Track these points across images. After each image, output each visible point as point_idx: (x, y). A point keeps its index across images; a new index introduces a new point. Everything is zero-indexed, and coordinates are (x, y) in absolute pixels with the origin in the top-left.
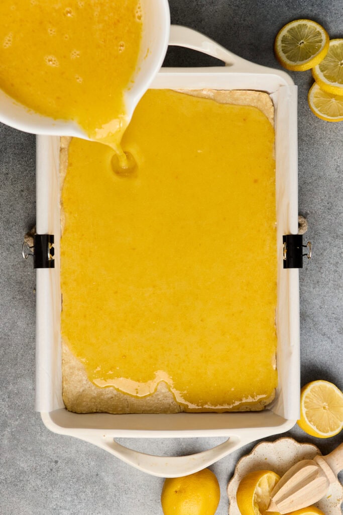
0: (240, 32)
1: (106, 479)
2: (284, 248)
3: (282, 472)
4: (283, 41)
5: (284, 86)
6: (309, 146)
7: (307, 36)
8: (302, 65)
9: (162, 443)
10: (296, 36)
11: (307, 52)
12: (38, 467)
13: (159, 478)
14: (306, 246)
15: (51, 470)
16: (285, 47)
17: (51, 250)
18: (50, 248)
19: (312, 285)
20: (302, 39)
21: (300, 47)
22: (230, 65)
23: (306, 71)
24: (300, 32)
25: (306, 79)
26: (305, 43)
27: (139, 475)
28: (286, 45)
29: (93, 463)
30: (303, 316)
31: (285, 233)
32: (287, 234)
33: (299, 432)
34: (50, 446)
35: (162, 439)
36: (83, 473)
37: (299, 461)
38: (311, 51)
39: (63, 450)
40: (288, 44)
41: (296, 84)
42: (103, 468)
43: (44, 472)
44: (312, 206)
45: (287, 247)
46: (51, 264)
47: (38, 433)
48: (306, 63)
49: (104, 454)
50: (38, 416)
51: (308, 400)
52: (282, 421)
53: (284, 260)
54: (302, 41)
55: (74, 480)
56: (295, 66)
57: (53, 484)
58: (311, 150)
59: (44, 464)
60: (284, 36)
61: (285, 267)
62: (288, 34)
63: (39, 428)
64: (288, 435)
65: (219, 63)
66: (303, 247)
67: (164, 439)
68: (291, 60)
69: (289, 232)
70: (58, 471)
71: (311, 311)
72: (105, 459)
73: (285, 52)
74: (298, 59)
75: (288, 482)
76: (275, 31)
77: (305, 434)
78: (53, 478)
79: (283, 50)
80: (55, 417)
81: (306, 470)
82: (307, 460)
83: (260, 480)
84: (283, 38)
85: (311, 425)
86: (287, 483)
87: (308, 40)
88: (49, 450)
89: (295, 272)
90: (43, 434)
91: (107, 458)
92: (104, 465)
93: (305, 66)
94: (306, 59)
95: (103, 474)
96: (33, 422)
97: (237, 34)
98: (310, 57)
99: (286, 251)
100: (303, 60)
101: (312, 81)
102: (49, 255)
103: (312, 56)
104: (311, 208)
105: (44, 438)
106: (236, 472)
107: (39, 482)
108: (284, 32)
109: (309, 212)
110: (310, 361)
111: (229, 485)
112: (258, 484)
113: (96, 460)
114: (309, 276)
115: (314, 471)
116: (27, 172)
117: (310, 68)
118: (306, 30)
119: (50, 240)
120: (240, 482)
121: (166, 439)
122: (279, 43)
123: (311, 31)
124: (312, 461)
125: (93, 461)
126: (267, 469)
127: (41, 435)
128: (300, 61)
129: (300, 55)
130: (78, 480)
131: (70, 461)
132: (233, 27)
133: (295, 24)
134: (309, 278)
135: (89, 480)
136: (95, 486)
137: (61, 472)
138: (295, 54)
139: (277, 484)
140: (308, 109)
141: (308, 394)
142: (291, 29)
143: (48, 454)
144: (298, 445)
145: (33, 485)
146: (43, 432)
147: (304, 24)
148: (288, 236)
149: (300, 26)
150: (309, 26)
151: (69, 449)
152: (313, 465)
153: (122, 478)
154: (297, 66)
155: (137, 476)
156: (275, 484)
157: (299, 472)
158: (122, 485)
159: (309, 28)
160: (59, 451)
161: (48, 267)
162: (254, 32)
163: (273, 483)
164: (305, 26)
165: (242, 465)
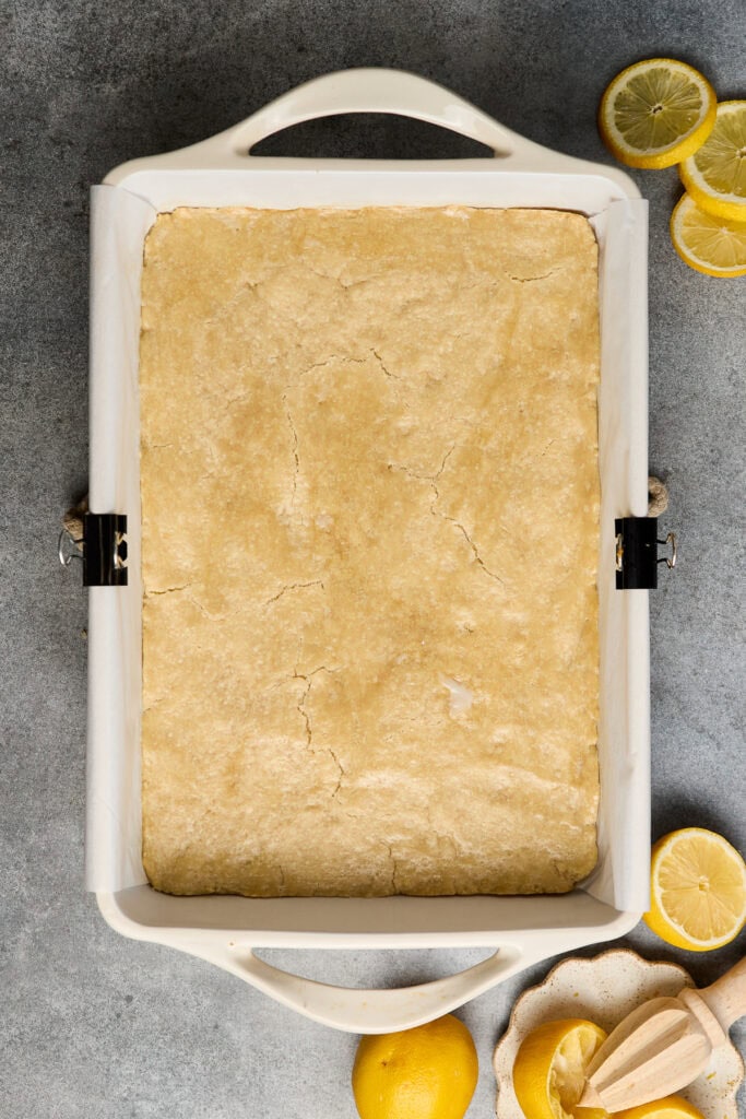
0: (527, 85)
1: (235, 1036)
2: (617, 546)
3: (611, 1023)
4: (617, 105)
5: (620, 200)
6: (673, 330)
7: (670, 94)
8: (658, 155)
9: (355, 960)
10: (645, 94)
11: (668, 129)
12: (91, 1010)
13: (348, 1034)
14: (664, 543)
15: (118, 1016)
16: (621, 116)
17: (119, 547)
18: (118, 542)
19: (676, 626)
20: (658, 101)
21: (653, 117)
22: (504, 155)
23: (666, 170)
24: (654, 86)
25: (667, 186)
26: (665, 108)
27: (305, 1027)
28: (624, 114)
29: (206, 1002)
30: (658, 692)
31: (620, 514)
32: (624, 515)
33: (647, 938)
34: (116, 965)
35: (354, 951)
36: (185, 1024)
37: (648, 999)
38: (677, 125)
39: (143, 973)
40: (629, 110)
41: (644, 196)
42: (229, 1012)
43: (102, 1021)
44: (678, 456)
45: (623, 543)
46: (120, 578)
47: (90, 936)
48: (667, 152)
49: (232, 982)
50: (90, 900)
51: (667, 871)
52: (610, 913)
53: (617, 571)
54: (657, 105)
55: (167, 1038)
56: (642, 159)
57: (122, 1045)
58: (676, 337)
59: (104, 1004)
60: (620, 94)
61: (619, 586)
62: (628, 90)
63: (93, 926)
64: (623, 943)
65: (480, 151)
66: (659, 545)
68: (634, 146)
69: (629, 511)
70: (132, 1018)
71: (674, 679)
72: (234, 992)
73: (621, 127)
74: (649, 141)
75: (622, 1044)
76: (601, 84)
77: (660, 944)
78: (123, 1034)
79: (617, 124)
80: (126, 902)
81: (662, 1019)
82: (663, 998)
83: (562, 1041)
84: (617, 98)
85: (672, 924)
86: (620, 1048)
87: (672, 102)
88: (114, 974)
89: (640, 596)
90: (102, 938)
91: (237, 990)
92: (231, 1006)
93: (664, 159)
94: (667, 143)
95: (229, 1024)
96: (79, 913)
97: (519, 89)
99: (621, 551)
100: (659, 146)
101: (679, 190)
102: (116, 559)
103: (680, 137)
104: (676, 460)
105: (102, 949)
106: (512, 1021)
107: (92, 1042)
108: (621, 85)
109: (670, 469)
110: (672, 787)
111: (498, 1050)
112: (558, 1050)
113: (215, 994)
114: (670, 606)
115: (678, 1020)
116: (71, 380)
117: (676, 162)
118: (668, 83)
119: (117, 527)
120: (520, 1043)
121: (363, 951)
122: (610, 111)
123: (679, 84)
124: (675, 999)
125: (207, 997)
126: (579, 1018)
127: (96, 941)
128: (653, 147)
129: (653, 134)
130: (175, 1037)
131: (157, 998)
132: (511, 75)
133: (643, 69)
134: (671, 610)
135: (200, 1037)
136: (212, 1052)
137: (139, 1019)
138: (643, 133)
139: (601, 1049)
140: (671, 249)
141: (668, 858)
142: (636, 79)
143: (112, 982)
144: (644, 966)
145: (80, 1047)
146: (101, 935)
147: (662, 70)
148: (625, 519)
149: (654, 74)
150: (673, 74)
151: (156, 972)
152: (676, 1008)
153: (269, 1034)
154: (648, 157)
155: (301, 1029)
156: (597, 1048)
157: (646, 1023)
158: (270, 1048)
159: (675, 78)
160: (135, 975)
161: (113, 584)
162: (556, 86)
163: (591, 1047)
164: (665, 72)
165: (526, 1008)
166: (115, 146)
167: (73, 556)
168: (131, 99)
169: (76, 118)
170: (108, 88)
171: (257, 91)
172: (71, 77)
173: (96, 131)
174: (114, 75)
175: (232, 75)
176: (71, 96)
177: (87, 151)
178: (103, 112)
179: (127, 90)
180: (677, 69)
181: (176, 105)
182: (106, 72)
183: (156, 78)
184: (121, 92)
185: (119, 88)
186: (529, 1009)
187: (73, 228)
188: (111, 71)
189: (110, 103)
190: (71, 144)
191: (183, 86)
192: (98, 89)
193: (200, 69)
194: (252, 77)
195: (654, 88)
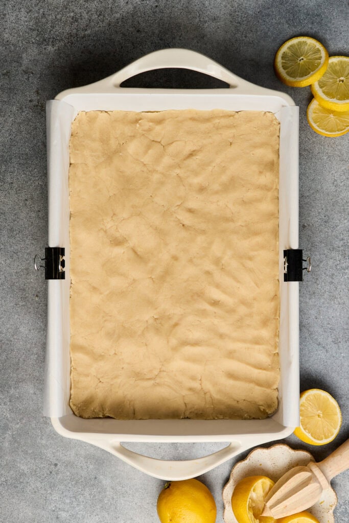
0: (241, 48)
1: (104, 482)
2: (285, 262)
3: (276, 478)
4: (283, 58)
5: (286, 106)
6: (308, 161)
7: (307, 53)
8: (302, 81)
9: (160, 448)
10: (296, 53)
11: (307, 69)
12: (38, 470)
14: (306, 261)
15: (51, 473)
16: (285, 63)
17: (61, 262)
18: (61, 260)
19: (308, 296)
20: (302, 56)
21: (299, 63)
22: (234, 87)
23: (305, 88)
25: (305, 95)
26: (305, 59)
27: (136, 478)
28: (286, 62)
29: (91, 467)
30: (302, 326)
31: (286, 248)
32: (288, 248)
33: (294, 439)
34: (50, 449)
35: (159, 443)
36: (81, 476)
37: (293, 467)
38: (310, 67)
39: (62, 453)
40: (288, 60)
41: (297, 104)
42: (101, 471)
43: (43, 475)
44: (309, 219)
45: (287, 261)
46: (62, 276)
48: (305, 80)
49: (103, 458)
51: (303, 409)
52: (281, 427)
53: (285, 274)
54: (301, 58)
55: (73, 483)
56: (294, 82)
57: (53, 486)
58: (309, 164)
59: (44, 467)
60: (284, 52)
61: (285, 281)
62: (288, 51)
63: (39, 431)
64: (283, 442)
65: (224, 85)
66: (303, 261)
67: (162, 443)
68: (291, 77)
70: (57, 474)
71: (307, 321)
72: (104, 462)
73: (284, 68)
74: (297, 74)
75: (282, 488)
76: (276, 48)
77: (299, 441)
78: (53, 481)
79: (283, 66)
80: (64, 422)
81: (300, 476)
82: (301, 467)
83: (254, 485)
84: (283, 54)
85: (305, 433)
86: (280, 489)
87: (308, 56)
88: (49, 453)
89: (295, 285)
90: (44, 437)
91: (106, 461)
92: (102, 469)
93: (304, 83)
94: (306, 75)
95: (102, 477)
96: (33, 425)
97: (238, 50)
98: (309, 73)
99: (287, 264)
100: (302, 76)
101: (311, 97)
102: (60, 267)
103: (312, 73)
105: (44, 442)
106: (231, 477)
107: (39, 484)
108: (285, 49)
109: (306, 224)
110: (305, 370)
111: (225, 490)
112: (252, 489)
113: (95, 463)
114: (305, 287)
115: (307, 477)
116: (32, 182)
117: (309, 84)
118: (306, 47)
119: (60, 253)
120: (235, 487)
121: (163, 443)
122: (279, 60)
123: (311, 48)
124: (306, 467)
125: (92, 464)
126: (262, 475)
127: (41, 438)
128: (299, 77)
129: (299, 71)
130: (77, 482)
131: (69, 464)
132: (234, 43)
133: (295, 41)
134: (306, 289)
135: (88, 483)
136: (93, 489)
137: (60, 474)
138: (294, 70)
139: (272, 490)
140: (307, 124)
141: (304, 403)
142: (291, 46)
143: (48, 457)
144: (292, 452)
145: (33, 487)
146: (43, 435)
147: (303, 42)
148: (288, 250)
149: (300, 44)
150: (309, 43)
151: (68, 453)
152: (306, 471)
153: (119, 481)
154: (297, 82)
155: (135, 479)
156: (270, 489)
157: (293, 478)
158: (120, 488)
159: (309, 45)
160: (58, 454)
161: (59, 279)
162: (255, 48)
163: (267, 489)
164: (305, 43)
165: (238, 471)
166: (53, 74)
167: (41, 266)
168: (60, 53)
169: (35, 62)
170: (50, 48)
171: (118, 50)
172: (33, 43)
173: (44, 67)
174: (52, 42)
175: (107, 42)
176: (33, 51)
177: (40, 76)
178: (48, 59)
179: (59, 49)
180: (310, 41)
181: (81, 56)
182: (49, 41)
183: (72, 44)
184: (56, 50)
185: (55, 48)
186: (239, 472)
187: (33, 112)
188: (51, 40)
189: (51, 55)
190: (32, 73)
191: (84, 47)
192: (45, 49)
193: (92, 40)
194: (116, 44)
195: (300, 50)
